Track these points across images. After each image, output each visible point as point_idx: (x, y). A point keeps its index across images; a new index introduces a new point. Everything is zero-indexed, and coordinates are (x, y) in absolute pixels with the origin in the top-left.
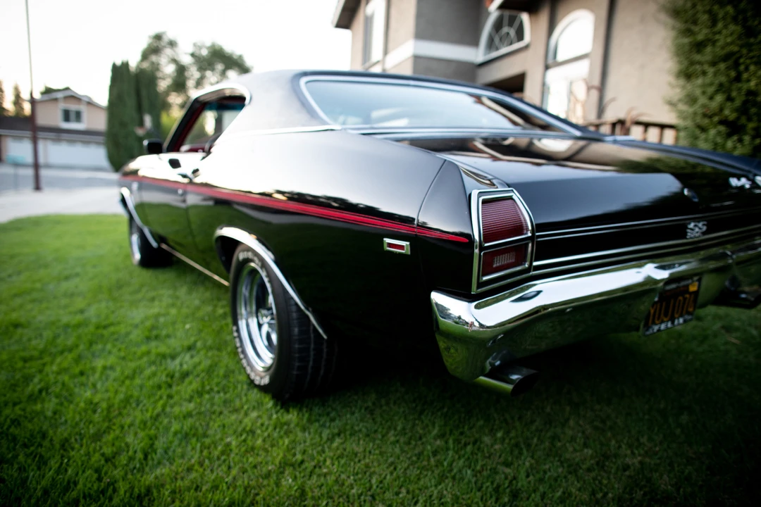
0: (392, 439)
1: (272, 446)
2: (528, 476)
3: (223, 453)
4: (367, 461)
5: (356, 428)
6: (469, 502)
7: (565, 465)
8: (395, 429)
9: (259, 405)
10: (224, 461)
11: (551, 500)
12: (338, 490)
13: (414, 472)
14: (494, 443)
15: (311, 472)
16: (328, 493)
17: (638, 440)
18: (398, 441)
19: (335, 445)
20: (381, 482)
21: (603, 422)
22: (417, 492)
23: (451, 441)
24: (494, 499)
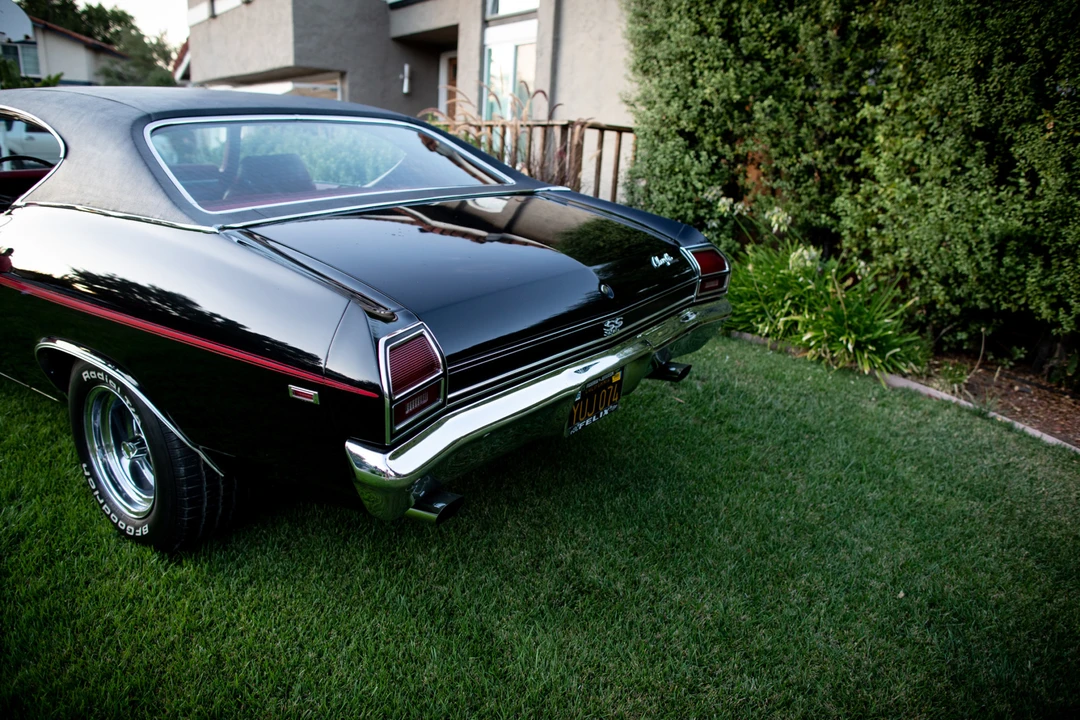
0: (315, 576)
1: (169, 611)
2: (463, 592)
3: (105, 633)
4: (289, 607)
5: (270, 570)
6: (404, 630)
7: (501, 572)
8: (318, 564)
9: (139, 562)
10: (110, 642)
11: (486, 612)
12: (261, 647)
13: (342, 611)
14: (429, 561)
15: (224, 634)
16: (249, 652)
17: (573, 532)
18: (322, 578)
19: (248, 595)
20: (308, 628)
21: (541, 517)
22: (349, 631)
23: (381, 567)
24: (429, 622)
